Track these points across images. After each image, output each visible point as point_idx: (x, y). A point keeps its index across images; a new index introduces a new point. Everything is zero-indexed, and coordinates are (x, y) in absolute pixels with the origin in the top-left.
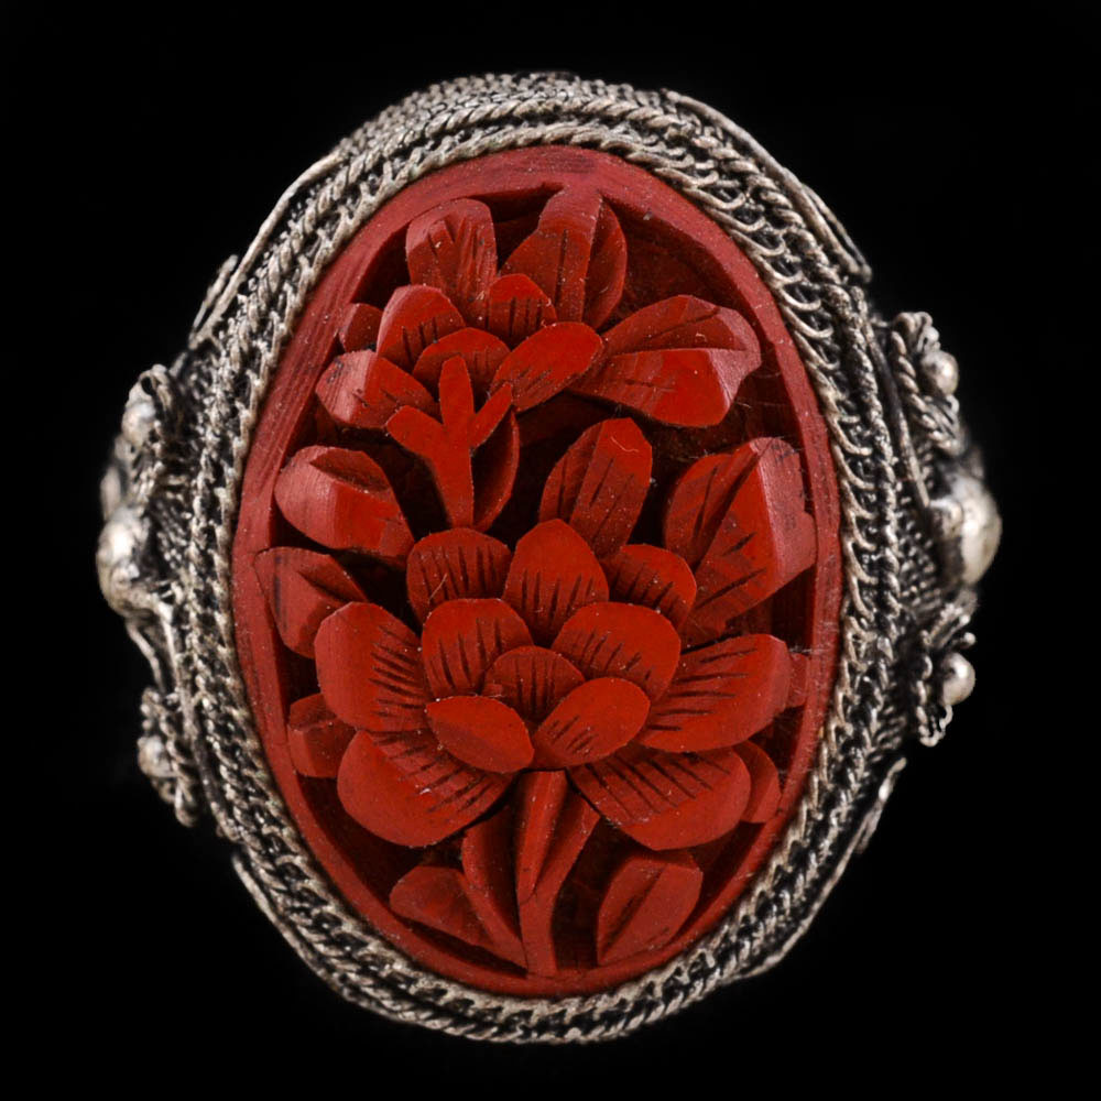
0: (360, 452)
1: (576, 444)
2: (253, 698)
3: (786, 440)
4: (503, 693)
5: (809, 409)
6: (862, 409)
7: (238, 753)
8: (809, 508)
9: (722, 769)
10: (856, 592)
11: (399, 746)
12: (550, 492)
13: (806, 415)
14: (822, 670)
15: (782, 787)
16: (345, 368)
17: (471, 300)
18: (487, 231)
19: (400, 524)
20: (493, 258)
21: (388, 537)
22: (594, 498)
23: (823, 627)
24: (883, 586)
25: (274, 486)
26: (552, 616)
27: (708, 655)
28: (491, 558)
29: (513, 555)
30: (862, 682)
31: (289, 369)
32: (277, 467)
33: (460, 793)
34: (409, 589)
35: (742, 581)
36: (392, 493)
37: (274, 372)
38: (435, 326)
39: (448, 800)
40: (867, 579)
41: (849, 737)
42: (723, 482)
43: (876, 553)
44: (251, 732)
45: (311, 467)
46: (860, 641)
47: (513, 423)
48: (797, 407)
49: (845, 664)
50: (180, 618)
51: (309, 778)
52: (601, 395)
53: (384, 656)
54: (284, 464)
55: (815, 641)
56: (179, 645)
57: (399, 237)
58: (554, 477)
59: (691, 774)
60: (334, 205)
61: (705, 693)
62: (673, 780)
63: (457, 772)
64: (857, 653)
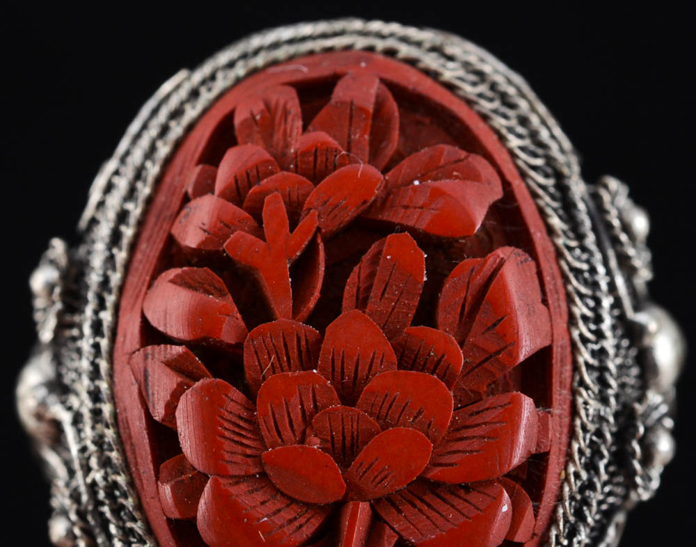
0: (205, 268)
1: (367, 254)
2: (132, 466)
3: (525, 251)
4: (320, 444)
5: (540, 231)
6: (580, 237)
7: (122, 513)
8: (545, 302)
9: (489, 496)
10: (584, 369)
11: (243, 487)
12: (349, 290)
13: (539, 236)
14: (561, 427)
15: (536, 516)
16: (193, 210)
17: (284, 155)
18: (294, 106)
19: (237, 319)
20: (299, 123)
21: (229, 329)
22: (383, 294)
23: (560, 395)
24: (603, 369)
25: (142, 304)
26: (354, 383)
27: (475, 409)
28: (307, 341)
29: (323, 338)
30: (591, 441)
31: (152, 220)
32: (144, 289)
33: (290, 521)
34: (246, 369)
35: (498, 352)
36: (231, 298)
37: (141, 224)
38: (258, 172)
39: (282, 526)
40: (591, 361)
41: (584, 481)
42: (479, 280)
43: (596, 343)
44: (131, 491)
45: (170, 284)
46: (588, 407)
47: (319, 241)
48: (532, 230)
49: (578, 422)
50: (77, 420)
51: (176, 520)
52: (385, 218)
53: (229, 418)
54: (150, 286)
55: (554, 403)
56: (78, 439)
57: (230, 117)
58: (352, 279)
59: (466, 500)
60: (182, 103)
61: (474, 437)
62: (453, 506)
63: (288, 506)
64: (587, 415)
